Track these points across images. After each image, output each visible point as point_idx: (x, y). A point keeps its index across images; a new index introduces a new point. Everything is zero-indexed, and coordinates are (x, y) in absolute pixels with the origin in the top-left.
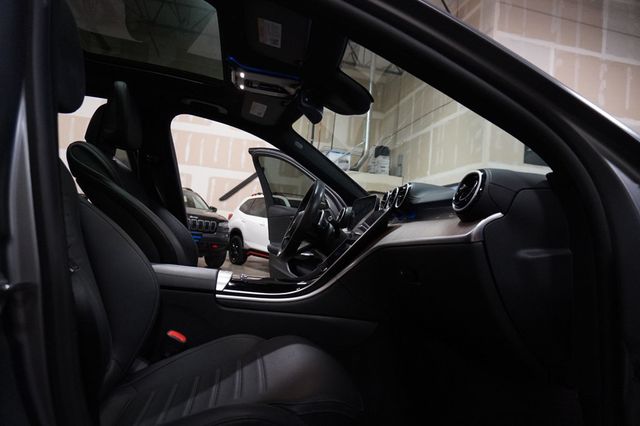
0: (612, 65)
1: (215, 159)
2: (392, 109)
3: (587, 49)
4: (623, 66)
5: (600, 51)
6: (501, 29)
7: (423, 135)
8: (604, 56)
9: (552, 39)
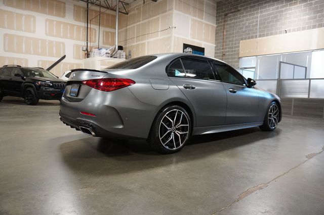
0: (206, 25)
1: (40, 50)
2: (124, 29)
3: (199, 18)
4: (209, 25)
5: (202, 19)
6: (176, 9)
7: (142, 44)
8: (204, 21)
9: (190, 14)
